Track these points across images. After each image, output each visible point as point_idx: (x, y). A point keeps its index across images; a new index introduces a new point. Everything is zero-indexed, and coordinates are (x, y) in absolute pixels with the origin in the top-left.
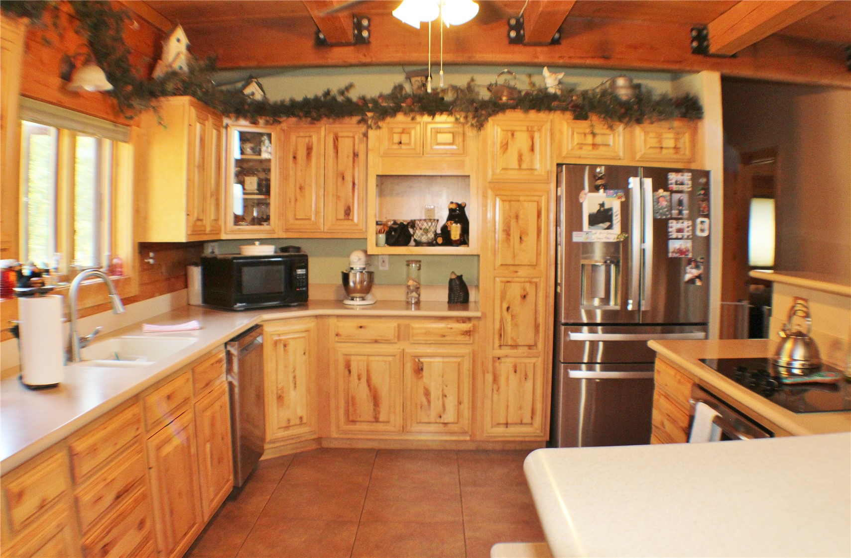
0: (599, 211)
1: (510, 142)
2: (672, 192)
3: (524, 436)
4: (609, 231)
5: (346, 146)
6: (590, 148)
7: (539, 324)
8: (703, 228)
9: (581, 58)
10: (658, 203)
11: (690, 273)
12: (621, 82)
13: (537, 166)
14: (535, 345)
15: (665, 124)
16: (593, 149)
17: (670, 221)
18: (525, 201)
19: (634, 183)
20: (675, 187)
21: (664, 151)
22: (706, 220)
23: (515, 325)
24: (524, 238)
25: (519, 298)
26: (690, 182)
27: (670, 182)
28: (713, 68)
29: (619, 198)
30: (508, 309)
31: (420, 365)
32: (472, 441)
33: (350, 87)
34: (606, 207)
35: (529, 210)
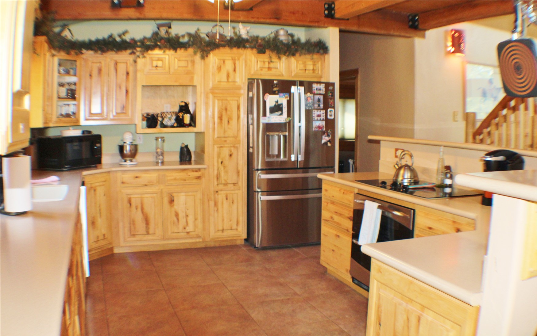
0: (275, 105)
1: (222, 66)
2: (315, 94)
3: (233, 237)
4: (281, 116)
5: (122, 68)
6: (267, 70)
7: (239, 171)
8: (331, 114)
9: (264, 18)
10: (307, 100)
11: (325, 139)
12: (282, 32)
13: (238, 80)
14: (237, 183)
15: (308, 57)
16: (268, 70)
17: (314, 110)
18: (230, 100)
19: (294, 89)
20: (316, 92)
21: (307, 72)
22: (333, 110)
23: (226, 172)
24: (230, 122)
25: (228, 156)
26: (324, 89)
27: (313, 89)
28: (335, 25)
29: (286, 98)
30: (222, 162)
31: (172, 198)
32: (203, 241)
33: (125, 33)
34: (279, 103)
35: (233, 105)
